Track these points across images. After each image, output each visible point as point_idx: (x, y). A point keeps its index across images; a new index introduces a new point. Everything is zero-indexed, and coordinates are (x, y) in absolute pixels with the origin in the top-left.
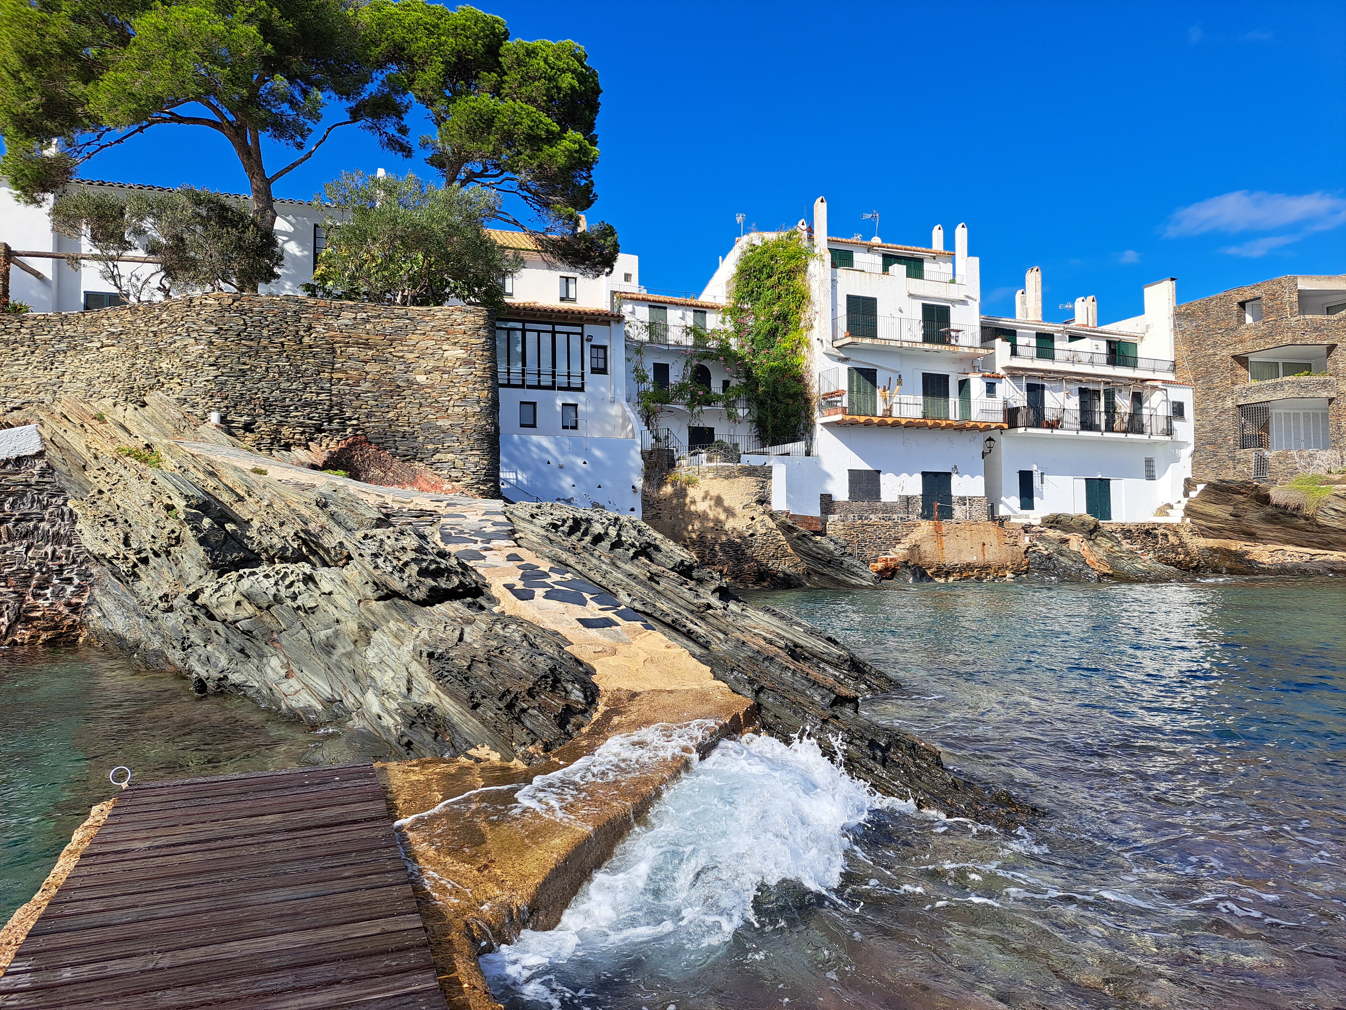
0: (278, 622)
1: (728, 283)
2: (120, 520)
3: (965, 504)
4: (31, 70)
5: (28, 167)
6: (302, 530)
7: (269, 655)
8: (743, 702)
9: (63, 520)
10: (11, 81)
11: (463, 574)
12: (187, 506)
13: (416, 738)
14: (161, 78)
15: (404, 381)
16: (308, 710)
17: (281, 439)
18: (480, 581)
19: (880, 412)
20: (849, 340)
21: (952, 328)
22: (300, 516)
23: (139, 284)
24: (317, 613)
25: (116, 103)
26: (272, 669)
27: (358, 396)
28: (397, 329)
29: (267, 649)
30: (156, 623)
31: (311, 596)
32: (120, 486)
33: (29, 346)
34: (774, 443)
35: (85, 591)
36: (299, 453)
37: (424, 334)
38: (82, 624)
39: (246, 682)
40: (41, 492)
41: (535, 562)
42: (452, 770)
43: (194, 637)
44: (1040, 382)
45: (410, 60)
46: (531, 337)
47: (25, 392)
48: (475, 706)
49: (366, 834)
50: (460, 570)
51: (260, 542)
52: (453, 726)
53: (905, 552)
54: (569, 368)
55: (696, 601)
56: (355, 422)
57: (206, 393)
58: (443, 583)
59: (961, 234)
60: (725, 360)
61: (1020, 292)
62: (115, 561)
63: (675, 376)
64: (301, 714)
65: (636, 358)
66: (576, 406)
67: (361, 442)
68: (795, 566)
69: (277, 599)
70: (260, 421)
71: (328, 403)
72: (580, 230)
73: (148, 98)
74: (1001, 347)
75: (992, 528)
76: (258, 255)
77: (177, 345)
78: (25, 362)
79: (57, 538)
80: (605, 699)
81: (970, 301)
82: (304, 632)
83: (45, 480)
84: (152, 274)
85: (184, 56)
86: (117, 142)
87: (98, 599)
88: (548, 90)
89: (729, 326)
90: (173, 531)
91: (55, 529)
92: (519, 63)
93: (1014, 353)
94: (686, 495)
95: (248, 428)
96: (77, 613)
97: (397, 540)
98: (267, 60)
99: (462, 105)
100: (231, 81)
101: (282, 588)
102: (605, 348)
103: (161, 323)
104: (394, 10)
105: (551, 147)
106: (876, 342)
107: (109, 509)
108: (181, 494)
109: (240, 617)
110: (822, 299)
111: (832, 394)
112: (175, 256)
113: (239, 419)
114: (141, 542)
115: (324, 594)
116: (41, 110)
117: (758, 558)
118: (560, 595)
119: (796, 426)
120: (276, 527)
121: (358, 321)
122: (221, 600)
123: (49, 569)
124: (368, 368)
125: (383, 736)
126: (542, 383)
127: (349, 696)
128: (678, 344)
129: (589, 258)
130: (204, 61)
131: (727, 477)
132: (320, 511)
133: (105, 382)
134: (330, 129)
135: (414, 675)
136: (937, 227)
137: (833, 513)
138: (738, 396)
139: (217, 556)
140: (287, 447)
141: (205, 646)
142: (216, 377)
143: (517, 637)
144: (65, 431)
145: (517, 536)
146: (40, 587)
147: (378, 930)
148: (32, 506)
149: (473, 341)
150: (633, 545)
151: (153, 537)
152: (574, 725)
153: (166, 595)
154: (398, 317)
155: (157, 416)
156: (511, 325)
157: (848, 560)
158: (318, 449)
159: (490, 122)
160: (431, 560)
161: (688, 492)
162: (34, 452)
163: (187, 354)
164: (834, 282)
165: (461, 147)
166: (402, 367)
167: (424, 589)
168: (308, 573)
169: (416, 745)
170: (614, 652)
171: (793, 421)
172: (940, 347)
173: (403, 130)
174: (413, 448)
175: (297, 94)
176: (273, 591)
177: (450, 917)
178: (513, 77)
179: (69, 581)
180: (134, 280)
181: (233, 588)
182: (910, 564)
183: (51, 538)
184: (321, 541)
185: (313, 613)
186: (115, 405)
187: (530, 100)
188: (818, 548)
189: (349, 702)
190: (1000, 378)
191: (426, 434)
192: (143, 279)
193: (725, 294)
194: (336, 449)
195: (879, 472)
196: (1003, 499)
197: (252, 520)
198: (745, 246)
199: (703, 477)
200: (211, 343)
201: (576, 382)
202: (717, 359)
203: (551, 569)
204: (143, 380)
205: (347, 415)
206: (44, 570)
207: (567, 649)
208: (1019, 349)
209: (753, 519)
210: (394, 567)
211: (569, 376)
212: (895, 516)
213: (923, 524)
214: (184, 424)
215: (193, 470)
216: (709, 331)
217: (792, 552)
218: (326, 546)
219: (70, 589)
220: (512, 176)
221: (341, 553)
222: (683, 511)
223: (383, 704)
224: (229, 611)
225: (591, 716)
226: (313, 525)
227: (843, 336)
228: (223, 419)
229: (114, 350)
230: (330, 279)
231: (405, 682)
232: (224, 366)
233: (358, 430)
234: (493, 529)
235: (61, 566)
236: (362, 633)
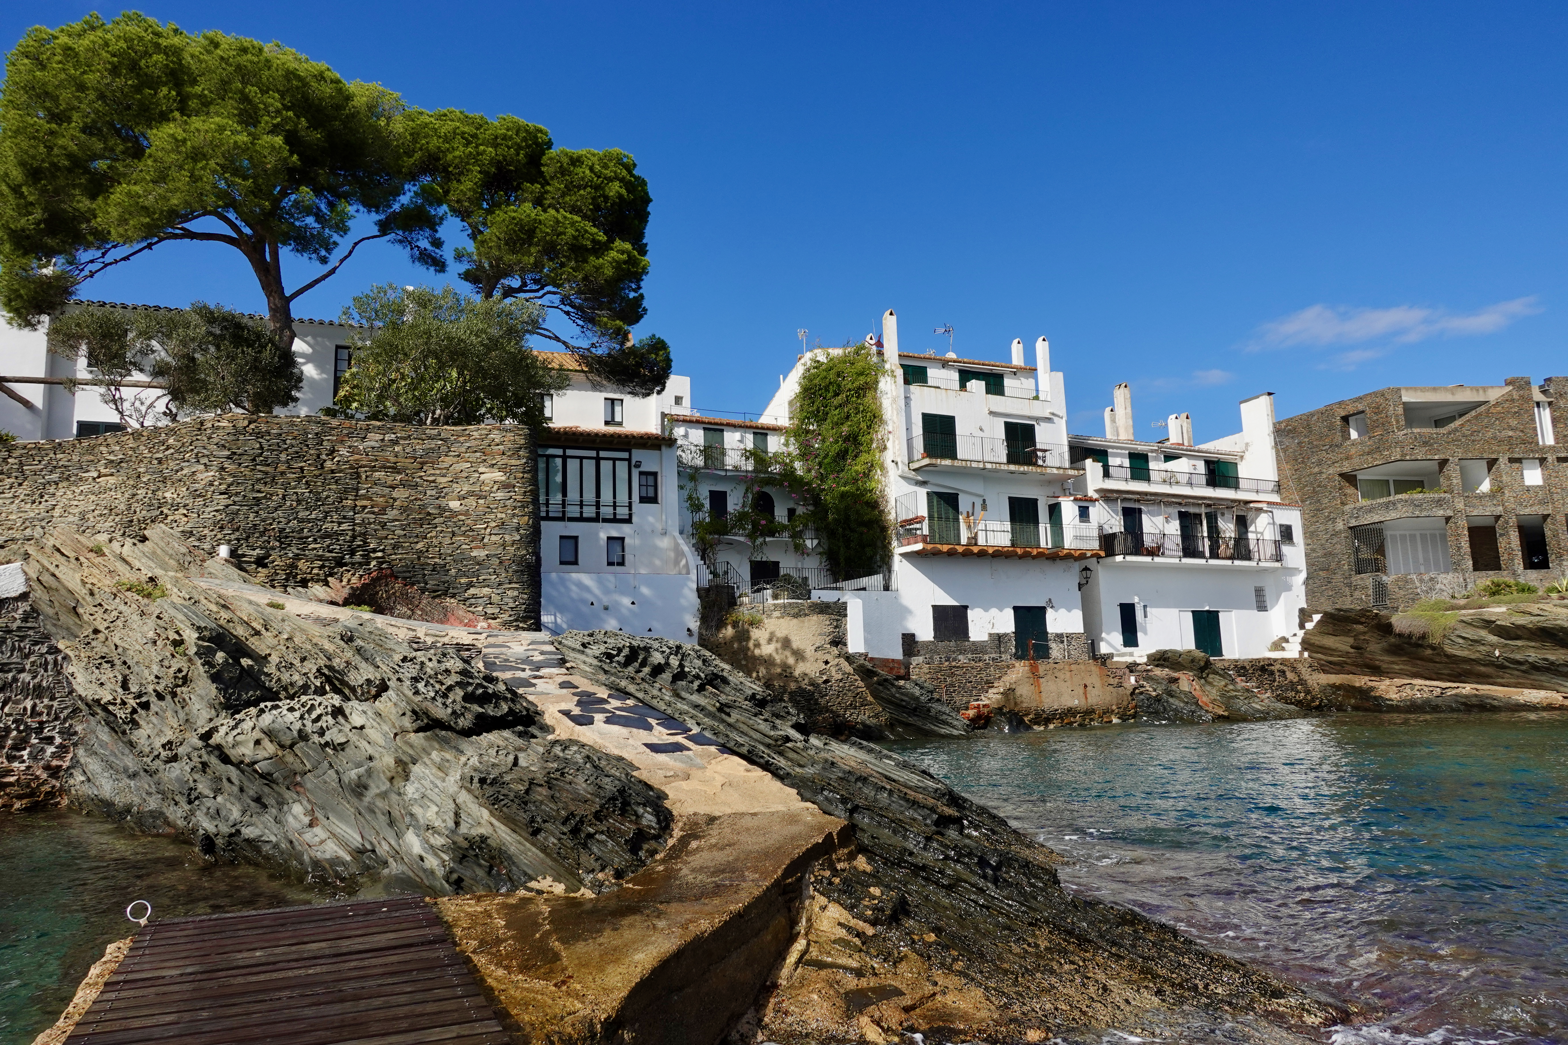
0: (302, 762)
1: (791, 403)
2: (118, 662)
3: (1062, 642)
4: (35, 183)
5: (23, 287)
6: (326, 666)
7: (290, 801)
8: (836, 823)
9: (46, 670)
10: (11, 198)
11: (513, 701)
12: (199, 638)
13: (467, 874)
14: (177, 190)
15: (435, 508)
16: (336, 861)
17: (297, 574)
18: (532, 709)
19: (964, 541)
20: (927, 461)
21: (1038, 446)
22: (322, 650)
23: (143, 409)
24: (347, 750)
25: (127, 216)
26: (295, 817)
27: (383, 525)
28: (428, 452)
29: (289, 795)
30: (156, 777)
31: (340, 731)
32: (119, 623)
33: (16, 478)
34: (848, 577)
35: (67, 752)
36: (317, 589)
37: (459, 456)
38: (62, 791)
39: (261, 836)
40: (22, 638)
41: (592, 689)
42: (512, 901)
43: (203, 787)
44: (1136, 506)
45: (445, 169)
46: (573, 466)
47: (10, 529)
48: (536, 832)
49: (425, 955)
50: (509, 696)
51: (279, 679)
52: (510, 858)
53: (999, 697)
54: (615, 497)
55: (772, 733)
56: (380, 554)
57: (215, 525)
58: (490, 710)
59: (1042, 348)
60: (790, 486)
61: (1108, 409)
62: (111, 708)
63: (734, 504)
64: (327, 866)
65: (690, 485)
66: (622, 539)
67: (386, 576)
68: (876, 716)
69: (303, 736)
70: (274, 555)
71: (350, 533)
72: (629, 344)
73: (162, 212)
74: (1092, 467)
75: (1094, 667)
76: (275, 377)
77: (184, 472)
78: (10, 495)
79: (39, 692)
80: (680, 824)
81: (1056, 419)
82: (331, 772)
83: (28, 625)
84: (158, 398)
85: (203, 168)
86: (124, 259)
87: (82, 760)
88: (593, 198)
89: (793, 449)
90: (180, 670)
91: (36, 681)
92: (563, 171)
93: (1106, 474)
94: (748, 638)
95: (261, 562)
96: (57, 778)
97: (439, 662)
98: (291, 171)
99: (500, 215)
100: (252, 192)
101: (309, 724)
102: (655, 474)
103: (167, 449)
104: (428, 120)
105: (598, 258)
106: (956, 463)
107: (105, 650)
108: (193, 625)
109: (259, 757)
110: (895, 418)
111: (910, 522)
112: (184, 377)
113: (252, 552)
114: (141, 685)
115: (355, 728)
116: (42, 226)
117: (834, 708)
118: (623, 721)
119: (871, 558)
120: (297, 662)
121: (386, 443)
122: (238, 738)
123: (27, 727)
124: (395, 494)
125: (425, 881)
126: (585, 515)
127: (383, 843)
128: (736, 469)
129: (637, 374)
130: (225, 172)
131: (796, 616)
132: (346, 646)
133: (101, 515)
134: (356, 244)
135: (463, 806)
136: (1016, 341)
137: (917, 655)
138: (806, 526)
139: (231, 695)
140: (304, 583)
141: (214, 798)
142: (227, 506)
143: (579, 758)
144: (57, 566)
145: (568, 665)
146: (17, 747)
147: (454, 1035)
148: (12, 655)
149: (513, 462)
150: (697, 677)
151: (157, 677)
152: (647, 851)
153: (170, 742)
154: (430, 438)
155: (159, 551)
156: (551, 451)
157: (936, 706)
158: (338, 585)
159: (531, 233)
160: (478, 684)
161: (752, 634)
162: (16, 594)
163: (195, 482)
164: (907, 398)
165: (499, 259)
166: (434, 492)
167: (469, 716)
168: (337, 705)
169: (467, 882)
170: (688, 777)
171: (869, 551)
172: (1025, 468)
173: (437, 243)
174: (444, 583)
175: (323, 207)
176: (297, 725)
177: (528, 1029)
178: (556, 186)
179: (50, 740)
180: (137, 404)
181: (251, 724)
182: (1005, 710)
183: (31, 691)
184: (346, 679)
185: (343, 750)
186: (110, 541)
187: (575, 210)
188: (902, 694)
189: (383, 849)
190: (1093, 501)
191: (459, 566)
192: (148, 403)
193: (787, 415)
194: (359, 585)
195: (966, 608)
196: (1104, 635)
197: (270, 655)
198: (809, 363)
199: (769, 616)
200: (223, 469)
201: (622, 512)
202: (781, 485)
203: (610, 696)
204: (144, 512)
205: (372, 546)
206: (22, 728)
207: (635, 773)
208: (1111, 470)
209: (827, 663)
210: (437, 692)
211: (615, 506)
212: (986, 657)
213: (1017, 665)
214: (189, 559)
215: (204, 601)
216: (770, 455)
217: (872, 699)
218: (352, 684)
219: (51, 750)
220: (555, 290)
221: (368, 692)
222: (746, 657)
223: (427, 842)
224: (247, 751)
225: (666, 841)
226: (338, 660)
227: (920, 457)
228: (233, 553)
229: (112, 480)
230: (355, 400)
231: (452, 815)
232: (237, 494)
233: (382, 563)
234: (541, 658)
235: (41, 723)
236: (399, 769)
